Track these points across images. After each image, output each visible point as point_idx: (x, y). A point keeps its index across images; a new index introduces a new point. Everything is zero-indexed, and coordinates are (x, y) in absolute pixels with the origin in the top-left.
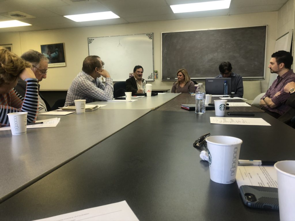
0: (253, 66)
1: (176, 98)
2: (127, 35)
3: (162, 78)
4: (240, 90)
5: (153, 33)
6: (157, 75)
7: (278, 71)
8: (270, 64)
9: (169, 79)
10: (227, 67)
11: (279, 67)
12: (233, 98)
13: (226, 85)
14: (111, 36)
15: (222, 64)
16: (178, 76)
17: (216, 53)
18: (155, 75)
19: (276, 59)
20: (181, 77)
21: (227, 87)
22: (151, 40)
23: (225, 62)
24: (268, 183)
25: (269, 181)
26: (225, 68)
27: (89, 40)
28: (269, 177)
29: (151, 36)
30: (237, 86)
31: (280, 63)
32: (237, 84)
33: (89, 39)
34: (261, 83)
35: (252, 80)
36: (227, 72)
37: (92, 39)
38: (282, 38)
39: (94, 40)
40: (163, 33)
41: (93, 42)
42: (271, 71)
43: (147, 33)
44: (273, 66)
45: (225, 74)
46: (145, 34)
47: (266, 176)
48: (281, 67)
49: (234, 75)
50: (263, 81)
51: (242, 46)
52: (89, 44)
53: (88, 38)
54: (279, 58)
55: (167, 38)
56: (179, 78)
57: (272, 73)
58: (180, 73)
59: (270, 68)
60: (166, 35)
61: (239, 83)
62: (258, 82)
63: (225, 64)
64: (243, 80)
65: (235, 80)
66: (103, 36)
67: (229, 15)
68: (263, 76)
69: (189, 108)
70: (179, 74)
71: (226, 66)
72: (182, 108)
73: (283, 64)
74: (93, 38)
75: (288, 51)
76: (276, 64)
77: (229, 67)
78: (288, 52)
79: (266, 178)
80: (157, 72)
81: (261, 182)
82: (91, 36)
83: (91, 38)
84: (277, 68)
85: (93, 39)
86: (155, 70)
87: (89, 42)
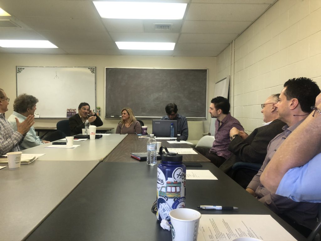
0: (196, 107)
1: (123, 142)
2: (65, 67)
3: (105, 115)
4: (185, 131)
5: (96, 67)
6: (100, 111)
7: (217, 116)
8: (210, 109)
9: (113, 117)
10: (173, 109)
11: (217, 113)
12: (179, 141)
13: (173, 127)
14: (46, 67)
15: (168, 105)
16: (122, 114)
17: (162, 93)
18: (97, 112)
19: (215, 105)
20: (125, 115)
21: (173, 129)
22: (94, 74)
23: (171, 104)
24: (216, 235)
25: (217, 233)
26: (172, 109)
27: (17, 69)
28: (217, 229)
29: (94, 70)
30: (182, 127)
31: (218, 109)
32: (183, 126)
33: (18, 67)
34: (203, 123)
35: (195, 120)
36: (173, 113)
37: (21, 68)
38: (220, 82)
39: (24, 69)
40: (106, 67)
41: (23, 71)
42: (211, 115)
43: (89, 67)
44: (212, 111)
45: (171, 115)
46: (86, 67)
47: (215, 228)
48: (219, 113)
49: (180, 117)
50: (205, 122)
51: (186, 87)
52: (18, 74)
53: (16, 67)
54: (217, 104)
55: (112, 74)
56: (123, 116)
57: (212, 117)
58: (125, 112)
59: (211, 113)
60: (110, 70)
61: (184, 124)
62: (201, 122)
63: (171, 105)
64: (187, 120)
65: (181, 121)
66: (37, 66)
67: (174, 56)
68: (205, 116)
69: (140, 158)
70: (123, 112)
71: (172, 107)
72: (132, 157)
73: (220, 110)
74: (23, 66)
75: (226, 97)
76: (215, 109)
77: (175, 108)
78: (226, 99)
79: (215, 230)
80: (99, 109)
81: (211, 235)
82: (20, 64)
83: (21, 66)
84: (216, 114)
86: (98, 106)
87: (17, 71)
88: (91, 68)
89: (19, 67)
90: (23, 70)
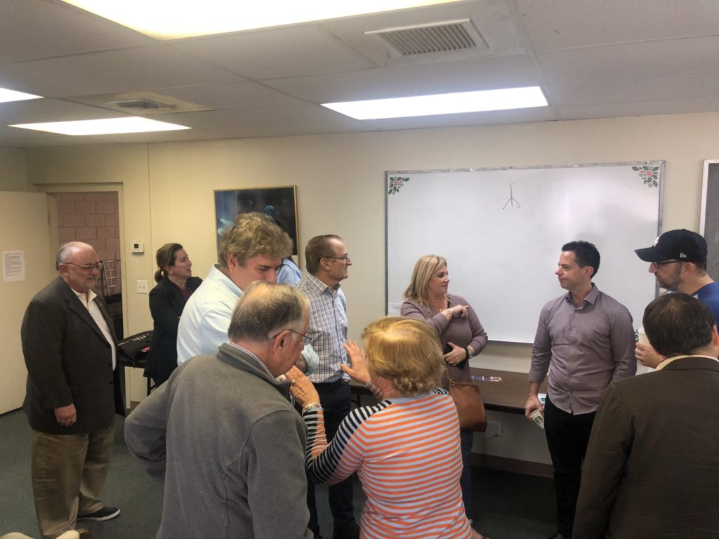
2: (546, 167)
14: (478, 170)
22: (654, 191)
29: (654, 174)
33: (389, 176)
39: (407, 180)
40: (713, 161)
41: (405, 188)
43: (638, 163)
46: (625, 164)
52: (390, 196)
53: (386, 173)
66: (447, 168)
74: (406, 172)
83: (399, 172)
85: (404, 176)
87: (389, 189)
88: (646, 168)
89: (393, 176)
90: (404, 182)
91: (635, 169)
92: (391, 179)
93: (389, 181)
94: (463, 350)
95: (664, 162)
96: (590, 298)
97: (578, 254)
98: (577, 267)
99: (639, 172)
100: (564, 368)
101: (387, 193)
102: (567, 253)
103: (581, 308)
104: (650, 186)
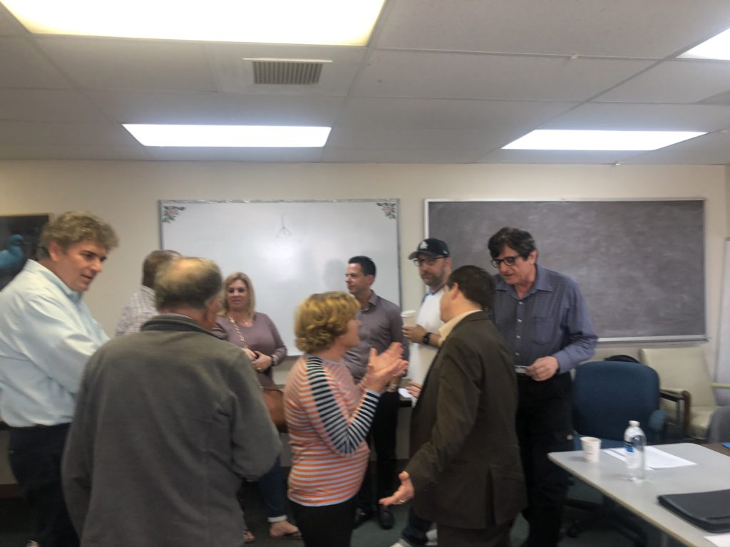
0: (678, 306)
2: (311, 201)
22: (393, 222)
29: (391, 209)
33: (163, 205)
40: (431, 200)
41: (181, 218)
43: (381, 200)
46: (372, 201)
52: (165, 225)
53: (160, 203)
55: (446, 219)
74: (181, 201)
83: (174, 201)
85: (179, 205)
87: (162, 218)
88: (386, 204)
89: (167, 205)
90: (180, 211)
91: (379, 205)
92: (166, 208)
93: (164, 209)
94: (269, 358)
95: (398, 200)
96: (372, 301)
97: (362, 265)
98: (362, 276)
99: (381, 207)
100: (358, 360)
101: (161, 222)
102: (353, 265)
103: (367, 309)
104: (390, 218)
